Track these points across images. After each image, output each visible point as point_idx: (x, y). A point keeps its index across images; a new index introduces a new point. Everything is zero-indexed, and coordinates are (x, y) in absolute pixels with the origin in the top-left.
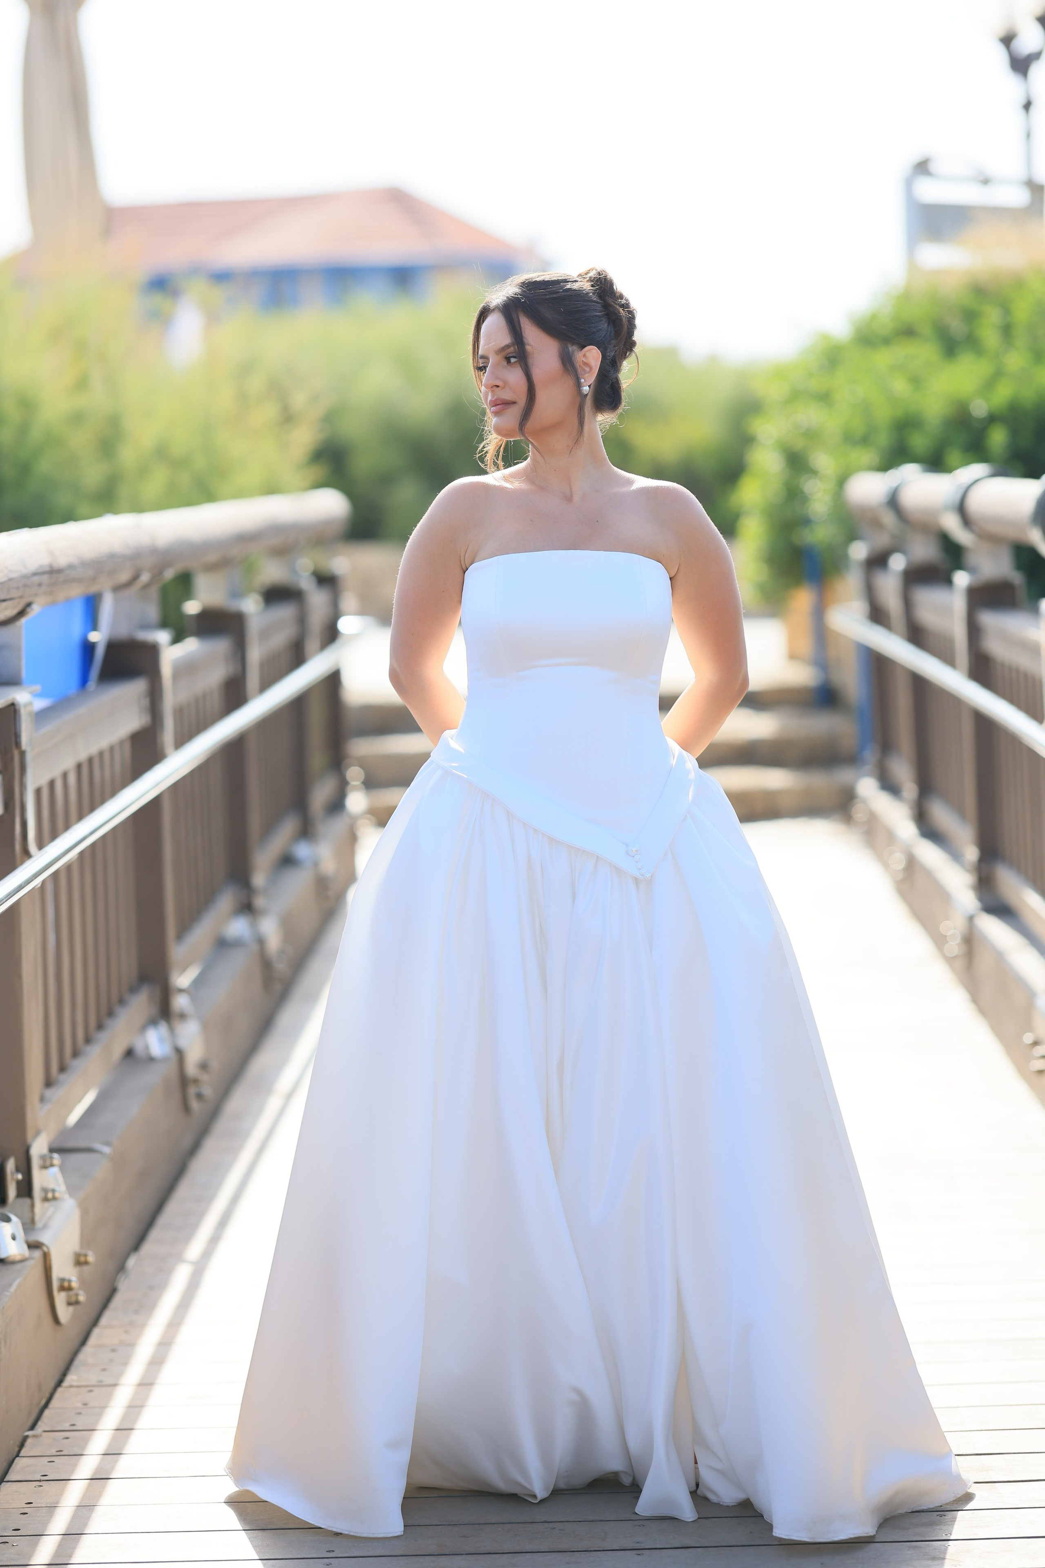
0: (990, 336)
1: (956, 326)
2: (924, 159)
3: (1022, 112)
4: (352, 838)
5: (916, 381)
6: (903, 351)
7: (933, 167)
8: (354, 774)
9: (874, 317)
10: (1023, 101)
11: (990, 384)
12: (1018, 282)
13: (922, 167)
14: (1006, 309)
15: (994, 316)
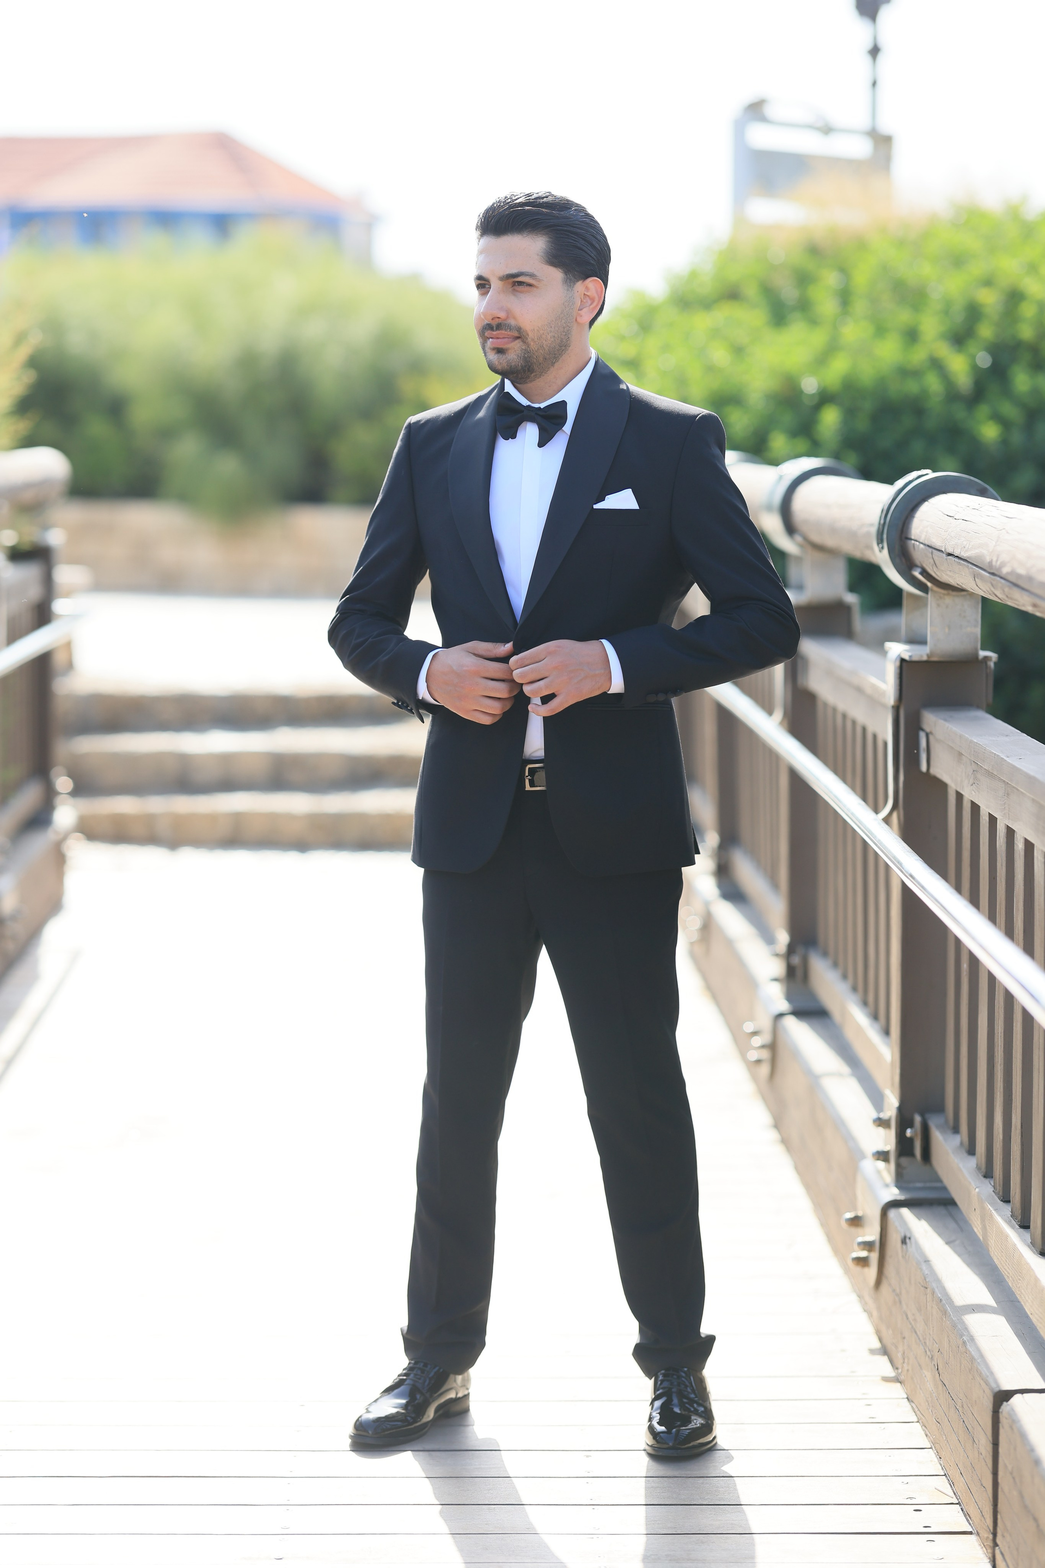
0: (826, 304)
1: (789, 292)
2: (756, 100)
3: (868, 59)
4: (59, 859)
5: (738, 351)
6: (724, 316)
7: (769, 111)
8: (63, 783)
9: (693, 275)
10: (869, 45)
11: (822, 359)
12: (861, 244)
13: (756, 110)
14: (844, 271)
15: (830, 279)
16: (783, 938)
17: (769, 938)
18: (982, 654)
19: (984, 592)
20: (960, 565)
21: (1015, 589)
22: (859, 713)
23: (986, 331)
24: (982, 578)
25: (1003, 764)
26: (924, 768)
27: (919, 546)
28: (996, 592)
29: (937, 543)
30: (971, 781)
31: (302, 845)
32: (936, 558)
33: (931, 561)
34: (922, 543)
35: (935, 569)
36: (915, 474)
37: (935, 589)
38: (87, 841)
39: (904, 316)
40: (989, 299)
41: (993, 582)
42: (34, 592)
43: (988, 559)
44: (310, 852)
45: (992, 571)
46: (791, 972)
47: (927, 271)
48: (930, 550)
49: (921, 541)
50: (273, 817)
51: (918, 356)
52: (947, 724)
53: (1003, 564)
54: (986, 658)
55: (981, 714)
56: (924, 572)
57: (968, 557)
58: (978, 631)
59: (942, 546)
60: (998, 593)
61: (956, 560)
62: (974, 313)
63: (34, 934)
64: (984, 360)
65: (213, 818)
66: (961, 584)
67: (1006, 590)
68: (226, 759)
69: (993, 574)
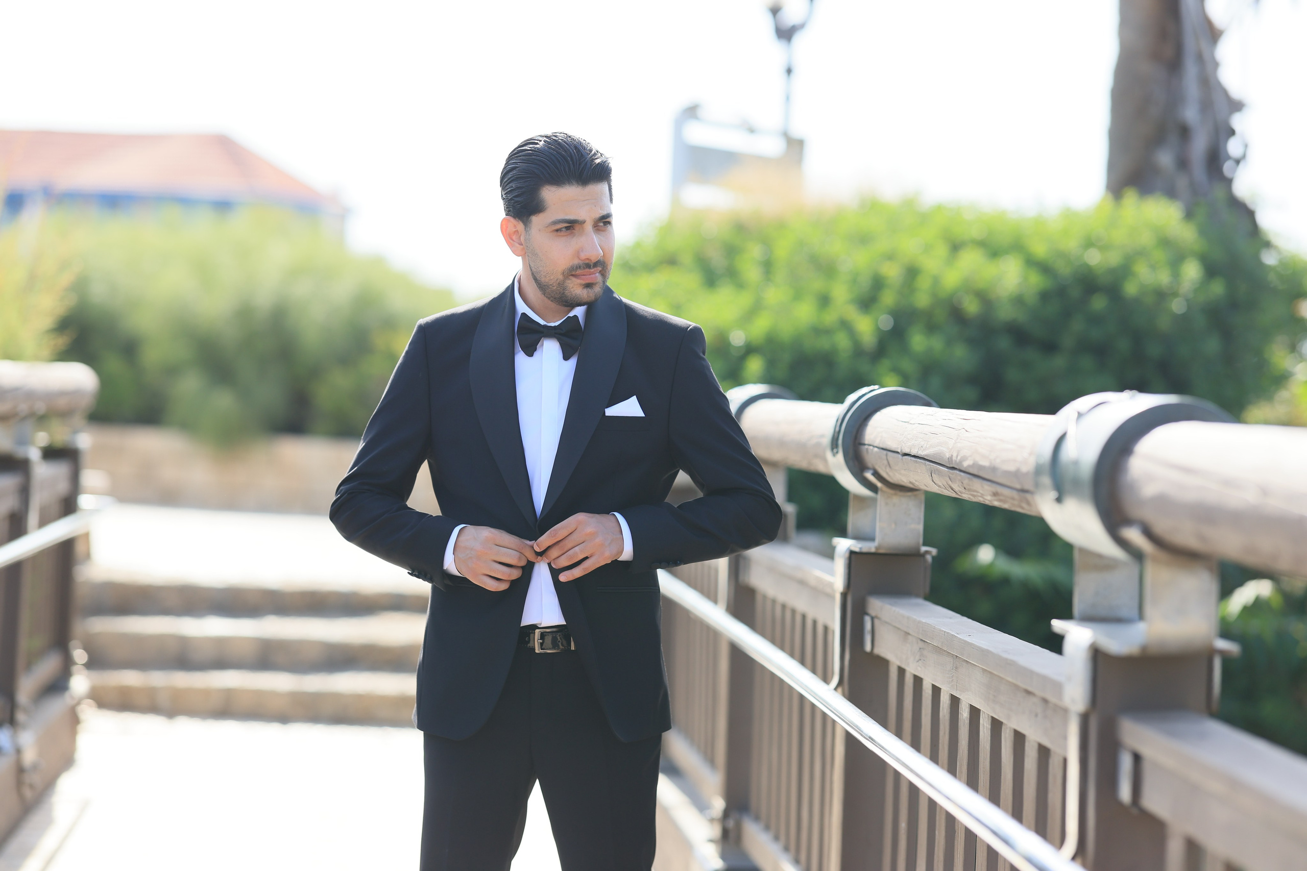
0: (751, 272)
1: (717, 259)
2: (691, 104)
3: (783, 77)
4: (74, 720)
6: (662, 278)
7: (702, 113)
8: (79, 655)
9: (638, 245)
10: (784, 66)
11: (748, 316)
12: (781, 225)
13: (692, 112)
14: (767, 242)
15: (754, 252)
16: (718, 804)
17: (701, 805)
18: (924, 549)
19: (939, 486)
20: (917, 463)
21: (976, 480)
22: (801, 603)
23: (888, 298)
24: (940, 473)
25: (954, 640)
26: (868, 648)
27: (872, 450)
28: (953, 486)
29: (893, 445)
30: (917, 658)
31: (284, 718)
32: (890, 459)
33: (885, 462)
34: (876, 447)
35: (888, 469)
36: (865, 390)
37: (885, 488)
38: (97, 709)
39: (817, 284)
40: (892, 272)
41: (951, 475)
42: (62, 487)
43: (948, 455)
44: (290, 724)
45: (951, 466)
46: (725, 834)
47: (836, 248)
48: (885, 452)
49: (875, 445)
50: (259, 694)
51: (830, 318)
52: (894, 608)
53: (965, 458)
54: (927, 552)
55: (920, 601)
56: (876, 474)
57: (926, 455)
58: (920, 527)
59: (898, 448)
60: (956, 487)
61: (913, 459)
62: (878, 284)
63: (49, 785)
64: (886, 322)
65: (207, 693)
66: (914, 482)
67: (966, 482)
68: (220, 642)
69: (953, 468)
